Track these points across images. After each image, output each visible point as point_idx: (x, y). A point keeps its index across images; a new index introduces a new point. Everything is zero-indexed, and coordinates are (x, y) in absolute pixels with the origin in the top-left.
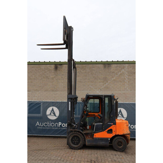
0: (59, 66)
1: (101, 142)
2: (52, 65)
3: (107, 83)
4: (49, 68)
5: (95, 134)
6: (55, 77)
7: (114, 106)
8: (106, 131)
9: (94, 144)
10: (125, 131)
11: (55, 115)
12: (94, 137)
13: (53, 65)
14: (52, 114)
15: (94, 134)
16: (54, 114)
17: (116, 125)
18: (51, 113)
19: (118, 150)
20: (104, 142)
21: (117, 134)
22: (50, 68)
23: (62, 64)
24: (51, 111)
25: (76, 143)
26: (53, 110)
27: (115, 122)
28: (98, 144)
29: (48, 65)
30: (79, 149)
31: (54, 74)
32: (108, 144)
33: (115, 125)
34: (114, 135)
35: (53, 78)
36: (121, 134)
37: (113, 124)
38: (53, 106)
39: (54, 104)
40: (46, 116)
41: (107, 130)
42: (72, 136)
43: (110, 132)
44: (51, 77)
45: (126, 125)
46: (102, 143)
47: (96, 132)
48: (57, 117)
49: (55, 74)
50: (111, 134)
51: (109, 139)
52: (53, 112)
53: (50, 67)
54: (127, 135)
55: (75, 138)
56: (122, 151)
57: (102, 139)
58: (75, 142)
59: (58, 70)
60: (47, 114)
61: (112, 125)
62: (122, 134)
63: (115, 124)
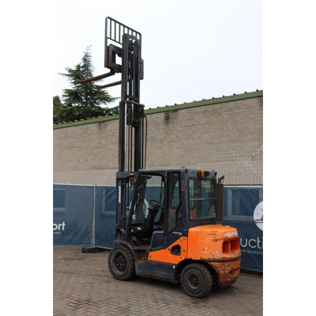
0: (172, 115)
1: (160, 272)
2: (159, 114)
4: (155, 120)
5: (151, 254)
6: (165, 138)
7: (185, 195)
8: (169, 249)
9: (148, 273)
10: (205, 252)
12: (149, 259)
13: (162, 113)
15: (148, 254)
17: (187, 236)
19: (189, 294)
20: (165, 272)
21: (189, 258)
22: (157, 119)
23: (176, 110)
25: (121, 267)
27: (186, 230)
28: (154, 275)
29: (154, 115)
30: (124, 280)
31: (163, 131)
32: (171, 277)
33: (186, 238)
34: (183, 259)
35: (161, 141)
36: (197, 259)
37: (183, 235)
41: (170, 247)
42: (114, 252)
43: (176, 251)
44: (160, 137)
45: (211, 238)
46: (161, 274)
47: (154, 249)
49: (165, 132)
50: (178, 256)
51: (174, 267)
54: (212, 263)
55: (121, 257)
56: (198, 298)
57: (162, 266)
58: (119, 266)
59: (170, 123)
61: (180, 237)
62: (199, 258)
63: (186, 234)
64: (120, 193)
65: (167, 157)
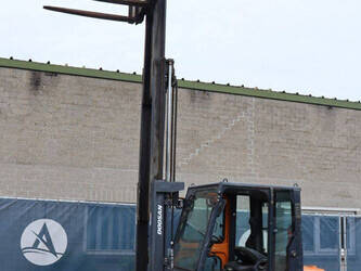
0: (45, 78)
3: (197, 150)
4: (8, 79)
6: (28, 115)
11: (52, 250)
14: (41, 245)
16: (49, 244)
18: (37, 243)
22: (12, 80)
23: (56, 74)
24: (40, 236)
26: (45, 230)
31: (26, 102)
35: (21, 119)
38: (45, 217)
39: (48, 210)
40: (20, 252)
44: (16, 111)
48: (60, 256)
49: (31, 105)
52: (44, 238)
53: (13, 77)
59: (41, 92)
60: (22, 247)
64: (160, 218)
65: (30, 150)
